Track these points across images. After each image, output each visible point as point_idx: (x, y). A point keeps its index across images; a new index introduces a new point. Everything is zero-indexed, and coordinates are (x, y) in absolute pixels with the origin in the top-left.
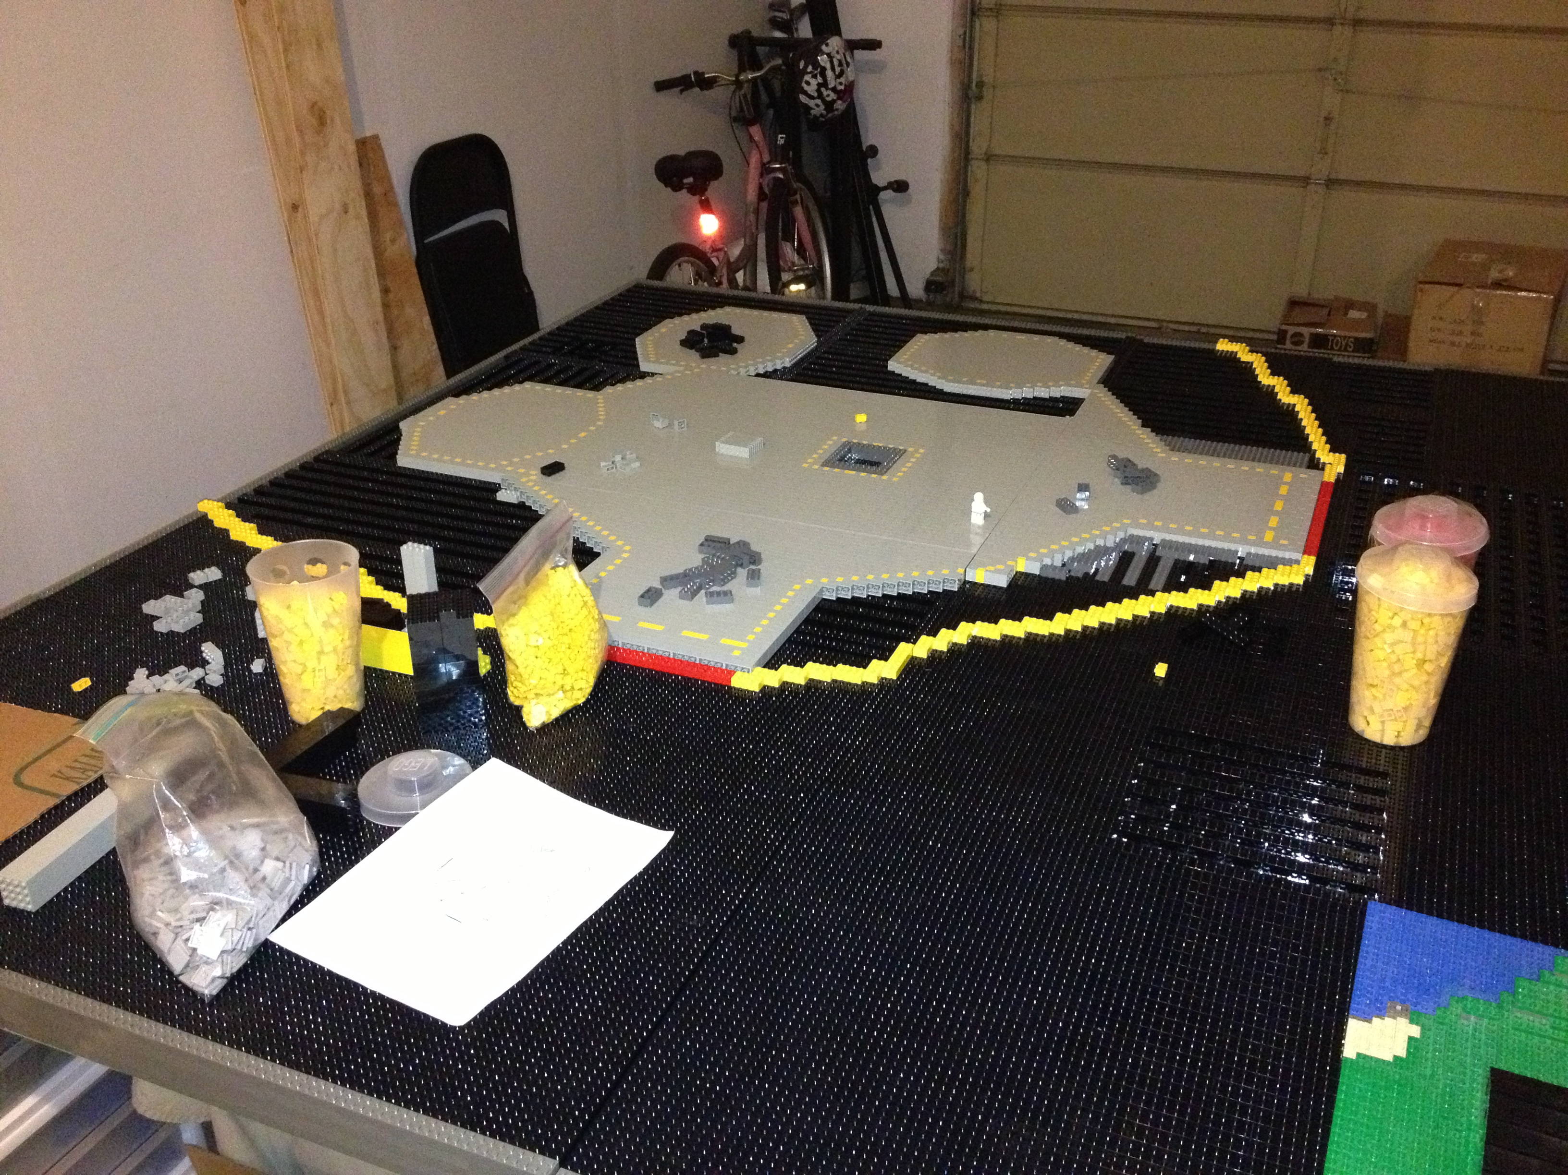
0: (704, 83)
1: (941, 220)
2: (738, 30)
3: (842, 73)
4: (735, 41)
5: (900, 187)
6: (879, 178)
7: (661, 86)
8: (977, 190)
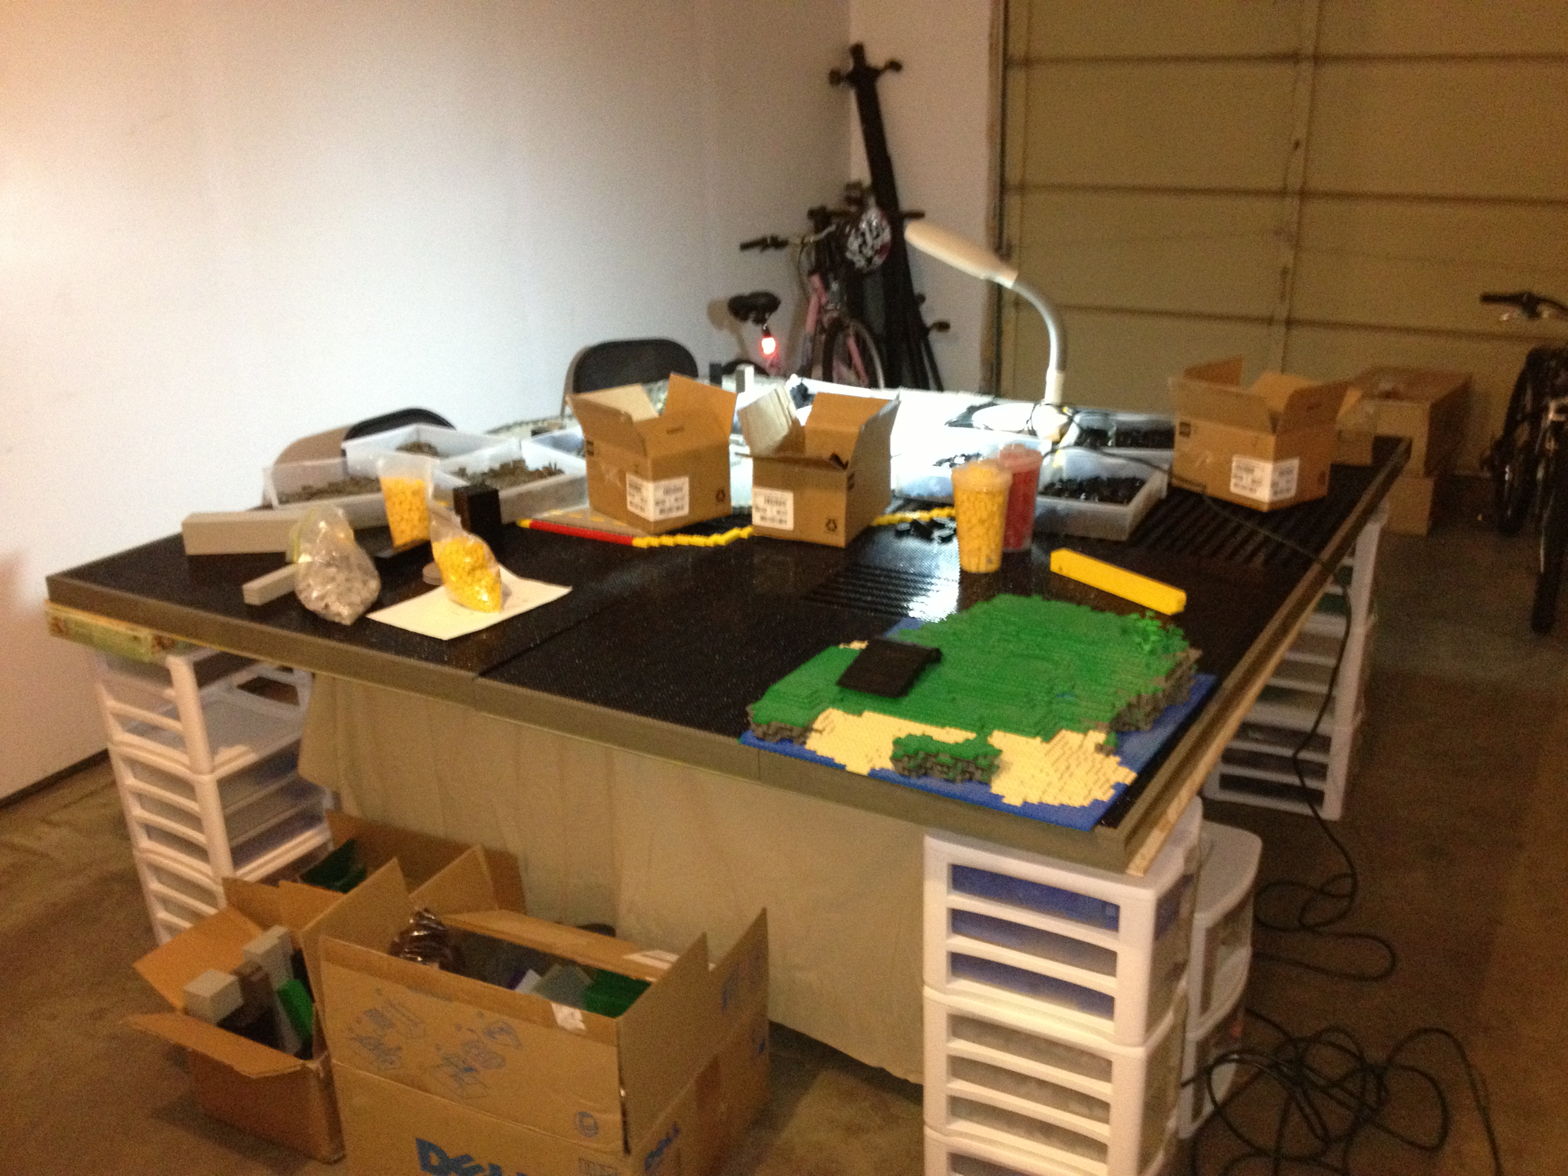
0: (777, 243)
1: (982, 354)
2: (816, 204)
3: (878, 236)
4: (812, 214)
5: (943, 326)
6: (929, 320)
7: (745, 247)
8: (1008, 328)
